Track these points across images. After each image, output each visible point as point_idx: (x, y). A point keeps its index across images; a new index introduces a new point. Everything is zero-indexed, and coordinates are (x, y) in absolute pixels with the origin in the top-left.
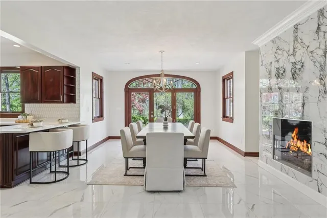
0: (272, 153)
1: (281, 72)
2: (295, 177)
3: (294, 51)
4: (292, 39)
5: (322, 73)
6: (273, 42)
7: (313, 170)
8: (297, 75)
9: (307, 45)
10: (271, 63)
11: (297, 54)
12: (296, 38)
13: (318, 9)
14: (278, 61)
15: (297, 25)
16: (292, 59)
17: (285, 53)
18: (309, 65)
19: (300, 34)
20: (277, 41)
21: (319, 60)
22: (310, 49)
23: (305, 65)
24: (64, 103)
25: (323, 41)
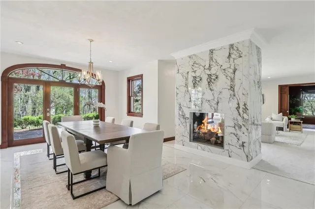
0: (189, 137)
1: (198, 79)
2: (210, 151)
3: (209, 66)
4: (208, 59)
5: (232, 83)
6: (190, 57)
7: (225, 144)
8: (213, 83)
9: (221, 64)
10: (188, 72)
11: (212, 69)
12: (211, 59)
13: (230, 44)
14: (195, 72)
15: (213, 50)
16: (208, 72)
17: (201, 67)
18: (222, 77)
19: (215, 57)
20: (194, 57)
21: (230, 75)
22: (223, 67)
23: (219, 77)
25: (233, 64)
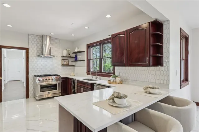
24: (150, 66)
